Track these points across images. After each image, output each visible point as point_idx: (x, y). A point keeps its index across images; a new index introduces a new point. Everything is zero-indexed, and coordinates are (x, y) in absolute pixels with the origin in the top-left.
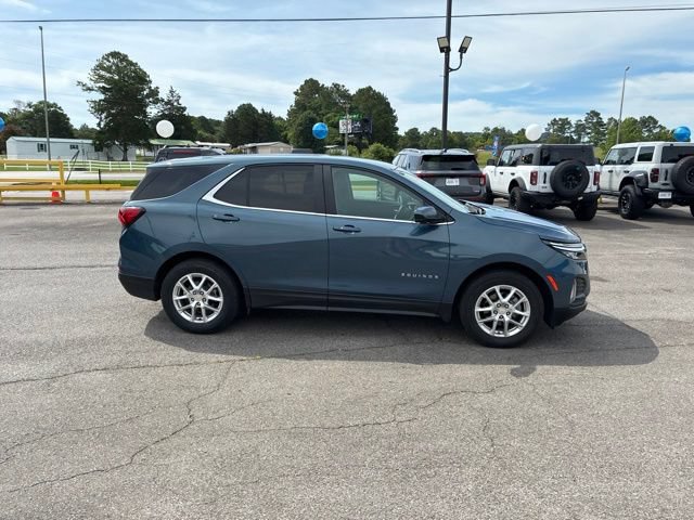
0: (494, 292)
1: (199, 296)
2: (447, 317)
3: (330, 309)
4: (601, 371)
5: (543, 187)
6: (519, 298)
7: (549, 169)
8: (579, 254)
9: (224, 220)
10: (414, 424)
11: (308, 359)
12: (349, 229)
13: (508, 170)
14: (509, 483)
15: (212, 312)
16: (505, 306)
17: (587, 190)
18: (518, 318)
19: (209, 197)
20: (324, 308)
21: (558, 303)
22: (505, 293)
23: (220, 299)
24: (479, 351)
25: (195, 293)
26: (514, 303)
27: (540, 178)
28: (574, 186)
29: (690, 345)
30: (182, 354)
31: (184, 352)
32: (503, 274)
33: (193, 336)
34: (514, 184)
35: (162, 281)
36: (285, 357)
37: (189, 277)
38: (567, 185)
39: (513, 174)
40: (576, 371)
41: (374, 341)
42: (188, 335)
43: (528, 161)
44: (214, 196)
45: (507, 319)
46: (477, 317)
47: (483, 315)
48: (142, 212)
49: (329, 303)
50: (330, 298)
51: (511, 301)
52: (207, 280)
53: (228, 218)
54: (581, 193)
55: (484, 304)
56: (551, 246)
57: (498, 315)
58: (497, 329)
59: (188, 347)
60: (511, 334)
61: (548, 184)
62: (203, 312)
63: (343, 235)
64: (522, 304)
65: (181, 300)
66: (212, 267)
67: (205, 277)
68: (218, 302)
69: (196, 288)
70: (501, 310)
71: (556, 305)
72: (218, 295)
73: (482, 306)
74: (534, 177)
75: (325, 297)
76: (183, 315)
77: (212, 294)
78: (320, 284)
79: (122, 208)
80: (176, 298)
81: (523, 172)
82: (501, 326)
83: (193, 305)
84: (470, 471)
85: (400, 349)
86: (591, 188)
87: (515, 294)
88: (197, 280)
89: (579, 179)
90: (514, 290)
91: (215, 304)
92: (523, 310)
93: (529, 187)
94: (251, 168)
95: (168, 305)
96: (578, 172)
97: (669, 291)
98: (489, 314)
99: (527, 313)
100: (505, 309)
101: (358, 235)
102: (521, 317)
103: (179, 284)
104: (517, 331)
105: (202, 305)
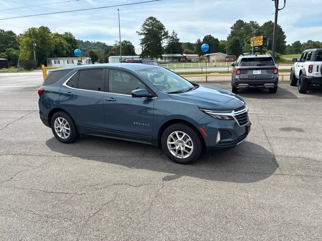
20: (105, 136)
57: (178, 147)
79: (39, 89)
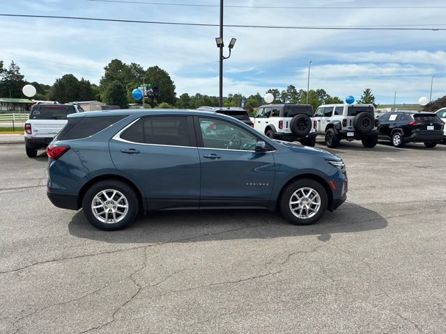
0: (300, 192)
1: (110, 205)
2: (273, 208)
3: (201, 208)
4: (365, 234)
5: (286, 130)
6: (314, 195)
7: (289, 119)
8: (342, 167)
9: (129, 153)
10: (283, 274)
11: (193, 241)
12: (214, 156)
13: (264, 120)
14: (354, 300)
15: (120, 215)
16: (307, 200)
17: (311, 132)
18: (313, 206)
19: (117, 137)
21: (335, 197)
22: (306, 192)
23: (126, 206)
24: (293, 228)
25: (108, 203)
26: (311, 198)
27: (284, 125)
28: (304, 129)
29: (400, 216)
30: (106, 245)
31: (106, 244)
32: (305, 181)
33: (108, 233)
34: (268, 128)
35: (84, 196)
36: (177, 241)
37: (104, 192)
38: (300, 129)
39: (267, 122)
40: (351, 235)
41: (229, 227)
42: (103, 232)
43: (276, 114)
44: (121, 137)
45: (308, 207)
46: (291, 207)
47: (294, 206)
48: (68, 149)
49: (200, 204)
50: (201, 201)
51: (310, 197)
52: (117, 194)
53: (132, 152)
54: (308, 133)
55: (294, 199)
56: (330, 163)
58: (302, 214)
59: (108, 241)
60: (310, 216)
61: (289, 128)
62: (114, 215)
63: (210, 160)
64: (315, 199)
65: (97, 209)
66: (121, 185)
67: (115, 192)
68: (124, 209)
69: (109, 199)
70: (305, 202)
71: (334, 198)
72: (124, 204)
73: (293, 201)
74: (281, 124)
75: (198, 201)
76: (99, 218)
77: (120, 203)
78: (194, 192)
80: (94, 207)
81: (274, 121)
82: (304, 212)
83: (107, 211)
84: (330, 298)
85: (248, 231)
86: (313, 130)
87: (312, 193)
88: (110, 194)
89: (306, 125)
90: (311, 190)
91: (122, 210)
92: (316, 202)
93: (278, 130)
94: (145, 118)
95: (88, 213)
96: (306, 121)
97: (374, 187)
98: (297, 205)
99: (319, 203)
100: (307, 202)
101: (219, 160)
102: (315, 205)
103: (96, 197)
104: (314, 214)
105: (113, 211)
